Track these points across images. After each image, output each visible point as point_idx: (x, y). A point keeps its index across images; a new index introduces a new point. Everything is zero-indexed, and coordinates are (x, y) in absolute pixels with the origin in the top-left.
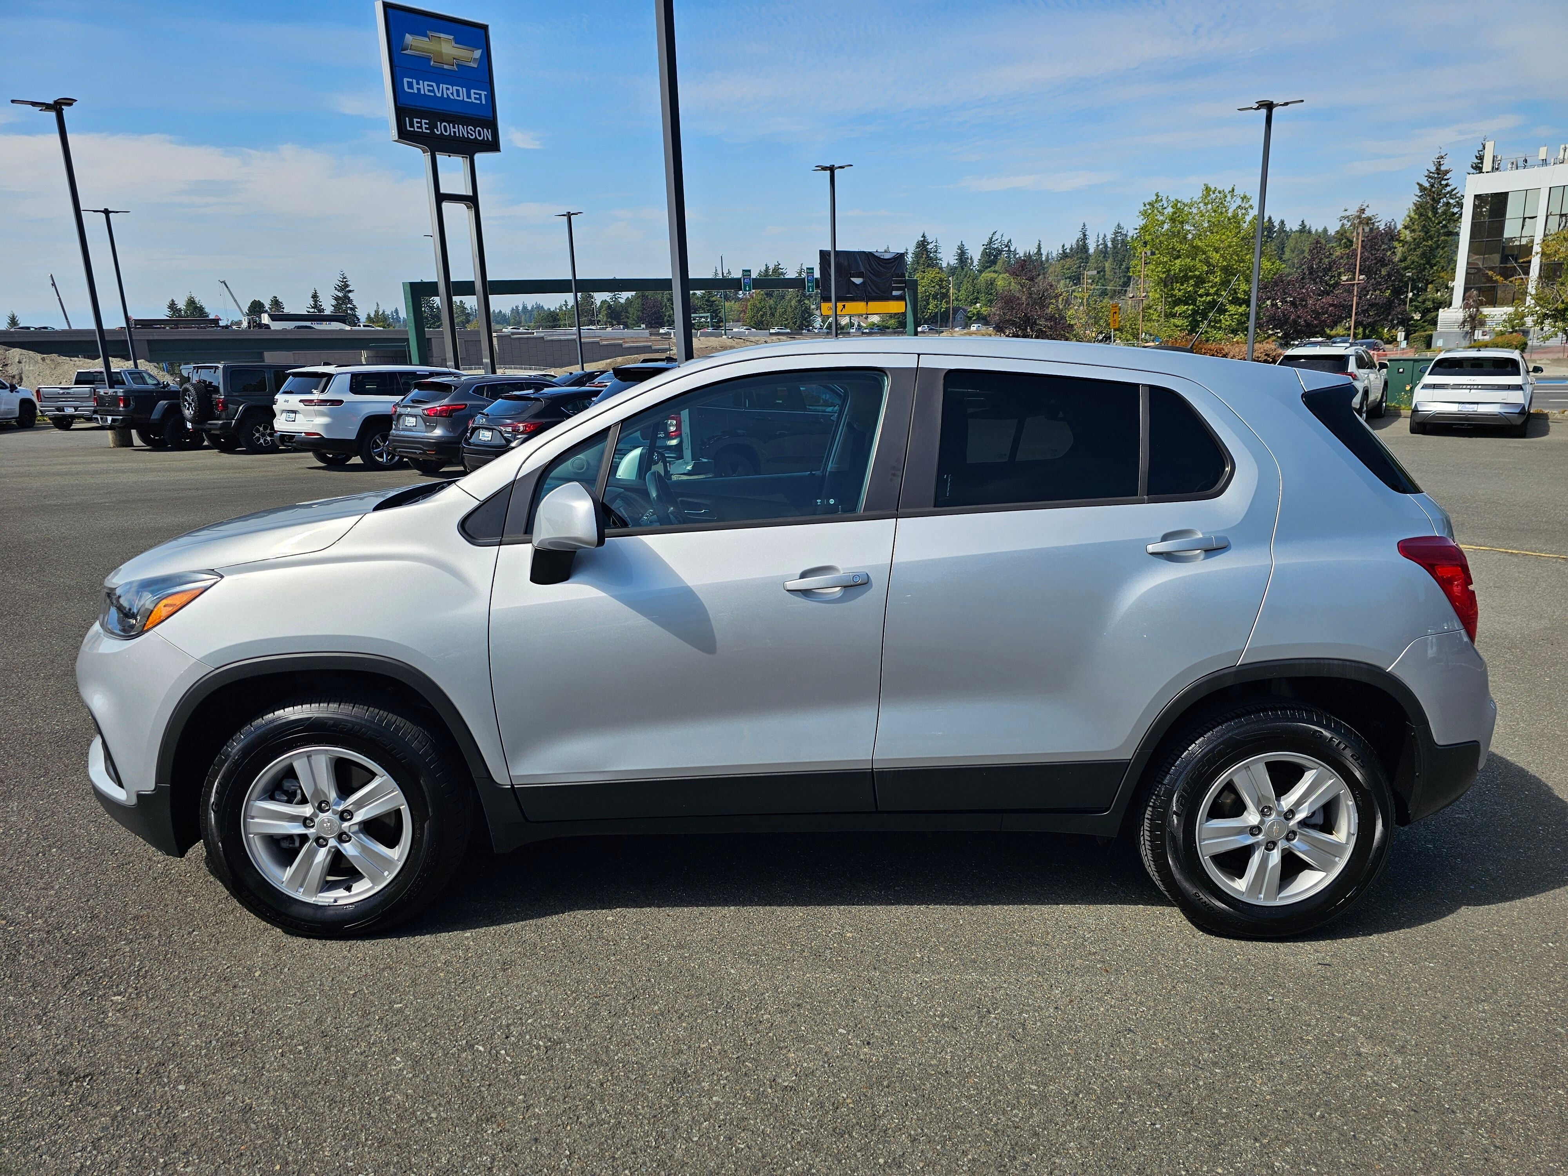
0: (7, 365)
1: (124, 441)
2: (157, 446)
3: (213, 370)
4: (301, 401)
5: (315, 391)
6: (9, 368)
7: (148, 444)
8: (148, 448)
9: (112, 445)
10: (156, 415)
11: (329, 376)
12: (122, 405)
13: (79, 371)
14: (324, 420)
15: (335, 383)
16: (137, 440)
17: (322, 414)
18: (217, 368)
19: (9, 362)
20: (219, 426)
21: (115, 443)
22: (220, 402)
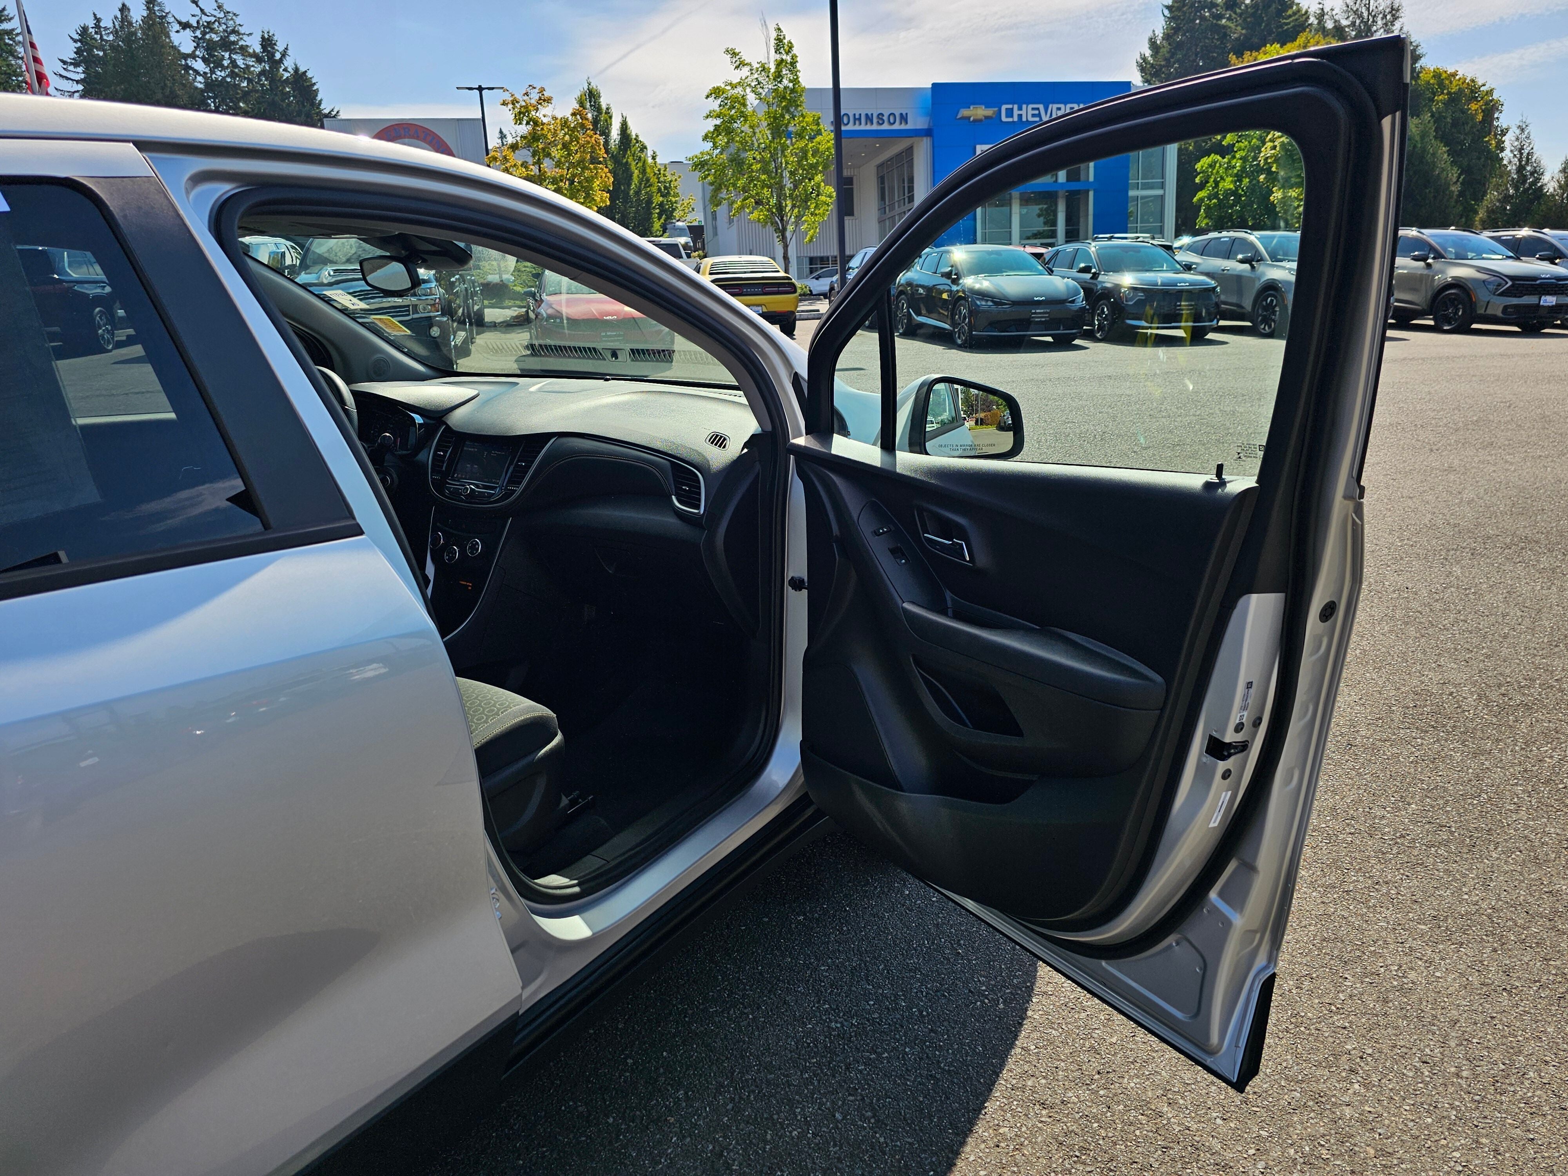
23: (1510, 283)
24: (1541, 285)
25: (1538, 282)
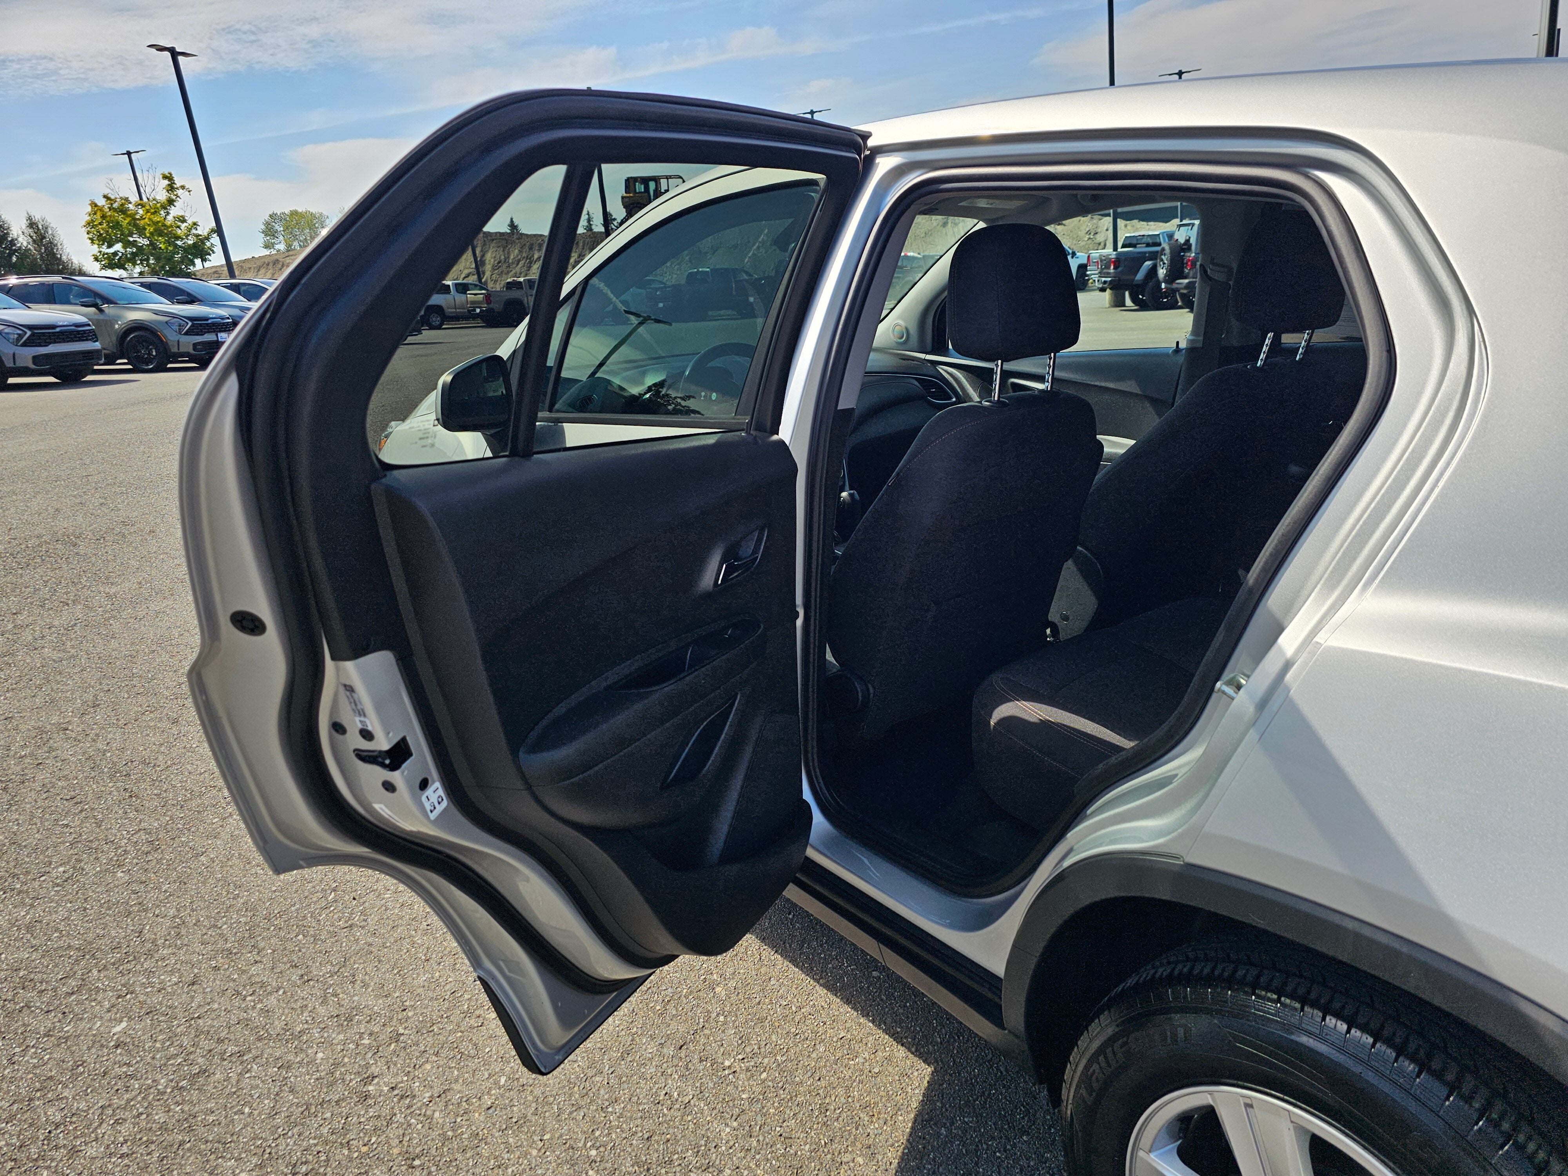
1: (1119, 303)
2: (1143, 306)
3: (1190, 227)
7: (1136, 305)
8: (1136, 308)
9: (1107, 305)
10: (1140, 276)
12: (1112, 267)
16: (1128, 302)
18: (1193, 225)
20: (1184, 285)
21: (1110, 304)
22: (1189, 260)
23: (29, 333)
24: (61, 332)
25: (58, 330)
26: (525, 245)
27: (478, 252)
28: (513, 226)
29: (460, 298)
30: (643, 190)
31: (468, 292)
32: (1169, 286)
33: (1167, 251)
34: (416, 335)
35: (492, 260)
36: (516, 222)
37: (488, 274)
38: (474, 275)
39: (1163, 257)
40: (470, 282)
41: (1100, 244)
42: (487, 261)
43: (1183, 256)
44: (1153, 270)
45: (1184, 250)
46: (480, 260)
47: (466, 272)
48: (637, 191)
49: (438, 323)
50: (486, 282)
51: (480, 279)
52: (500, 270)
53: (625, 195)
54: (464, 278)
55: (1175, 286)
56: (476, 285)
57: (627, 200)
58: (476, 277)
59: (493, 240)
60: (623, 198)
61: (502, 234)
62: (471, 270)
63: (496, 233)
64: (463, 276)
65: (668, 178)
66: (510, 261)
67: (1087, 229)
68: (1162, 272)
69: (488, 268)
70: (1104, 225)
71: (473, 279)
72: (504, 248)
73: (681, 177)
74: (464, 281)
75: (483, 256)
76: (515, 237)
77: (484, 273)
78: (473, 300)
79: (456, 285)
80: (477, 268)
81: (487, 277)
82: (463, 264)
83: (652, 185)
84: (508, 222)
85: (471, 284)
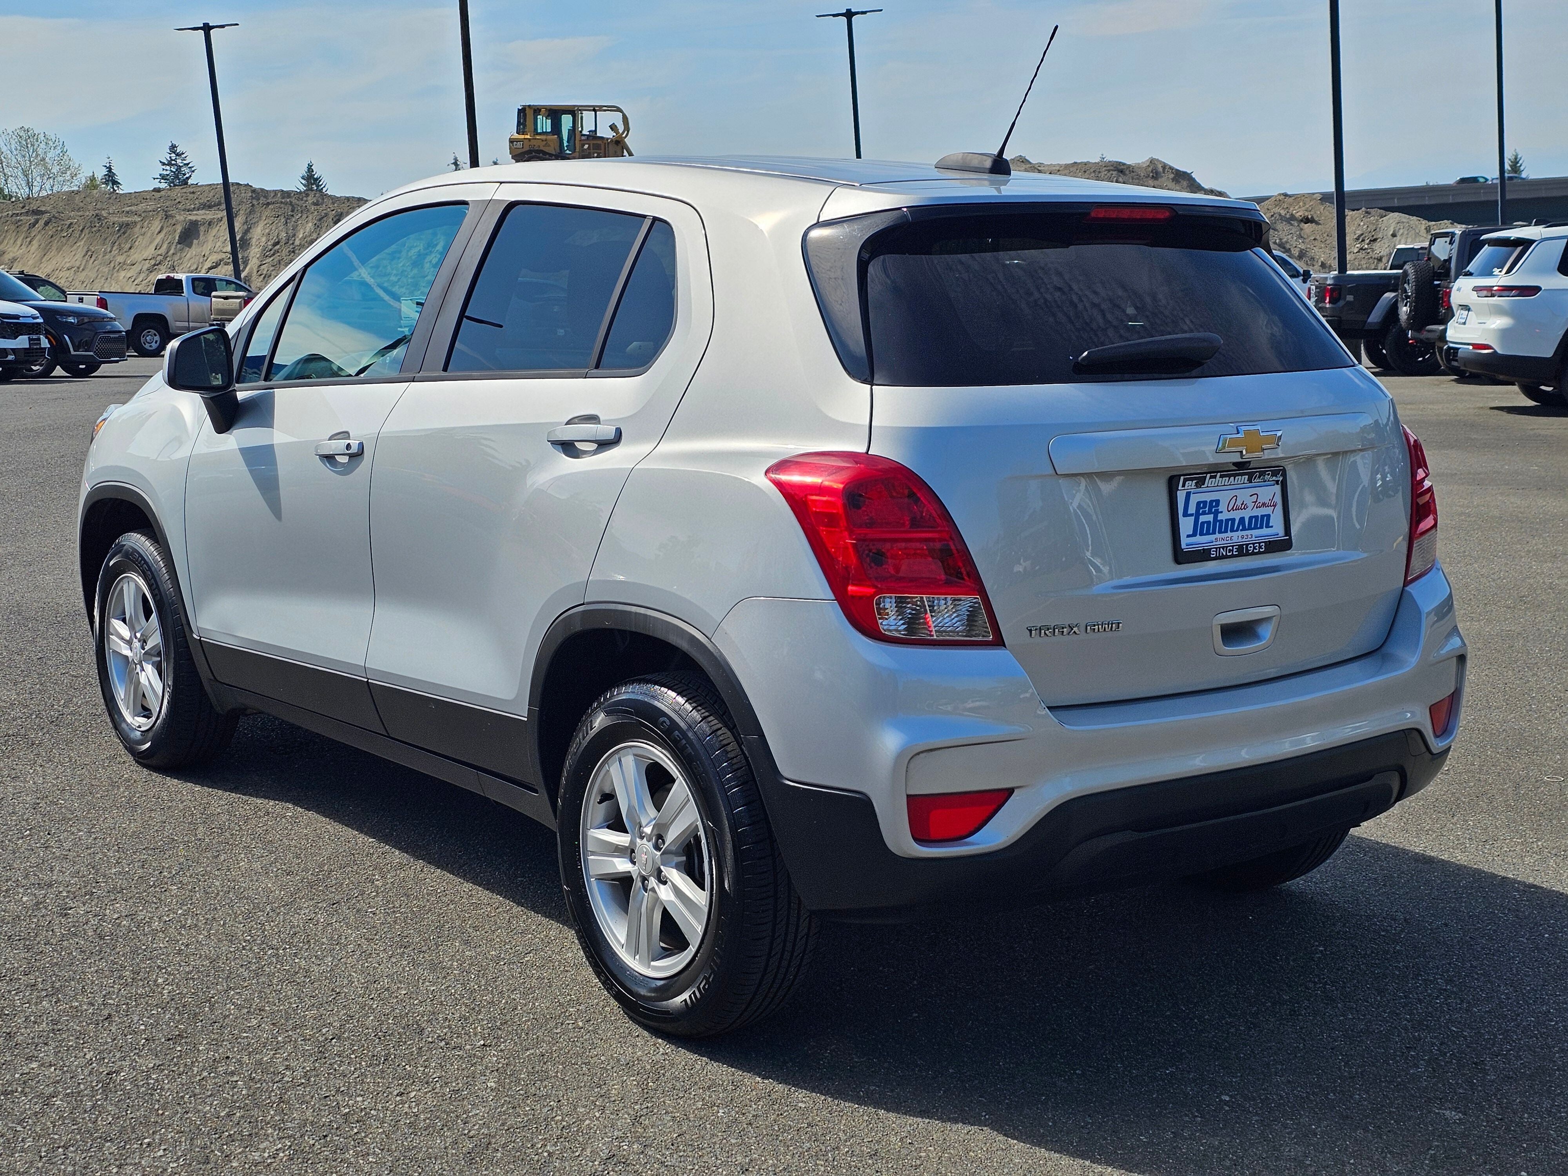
0: (1375, 240)
4: (1477, 289)
5: (1496, 271)
6: (1376, 246)
7: (1377, 365)
8: (1376, 369)
10: (1376, 316)
11: (1526, 244)
13: (1399, 247)
14: (1500, 322)
15: (1532, 255)
16: (1365, 359)
17: (1499, 311)
18: (1453, 235)
19: (1380, 235)
20: (1440, 334)
22: (1447, 293)
26: (326, 215)
27: (237, 225)
28: (311, 179)
29: (199, 303)
30: (549, 130)
31: (214, 293)
32: (1417, 335)
33: (1411, 277)
34: (117, 362)
35: (264, 239)
36: (317, 172)
37: (253, 263)
38: (227, 264)
39: (1406, 286)
40: (220, 276)
41: (1380, 260)
42: (254, 241)
43: (1438, 285)
44: (1393, 309)
45: (1439, 276)
46: (242, 239)
47: (214, 258)
48: (539, 131)
49: (155, 346)
50: (248, 279)
51: (237, 272)
52: (277, 258)
53: (516, 136)
54: (210, 269)
55: (1424, 335)
56: (229, 282)
57: (519, 145)
58: (231, 267)
59: (268, 204)
60: (512, 141)
61: (286, 194)
62: (224, 256)
63: (275, 192)
64: (208, 265)
65: (595, 109)
66: (297, 242)
67: (1359, 232)
68: (1404, 310)
69: (254, 253)
70: (1388, 227)
71: (225, 272)
72: (287, 219)
73: (619, 110)
74: (210, 275)
75: (247, 231)
76: (311, 199)
77: (246, 263)
78: (220, 307)
79: (194, 280)
80: (234, 252)
81: (252, 269)
82: (210, 245)
83: (567, 121)
84: (303, 171)
85: (221, 280)
